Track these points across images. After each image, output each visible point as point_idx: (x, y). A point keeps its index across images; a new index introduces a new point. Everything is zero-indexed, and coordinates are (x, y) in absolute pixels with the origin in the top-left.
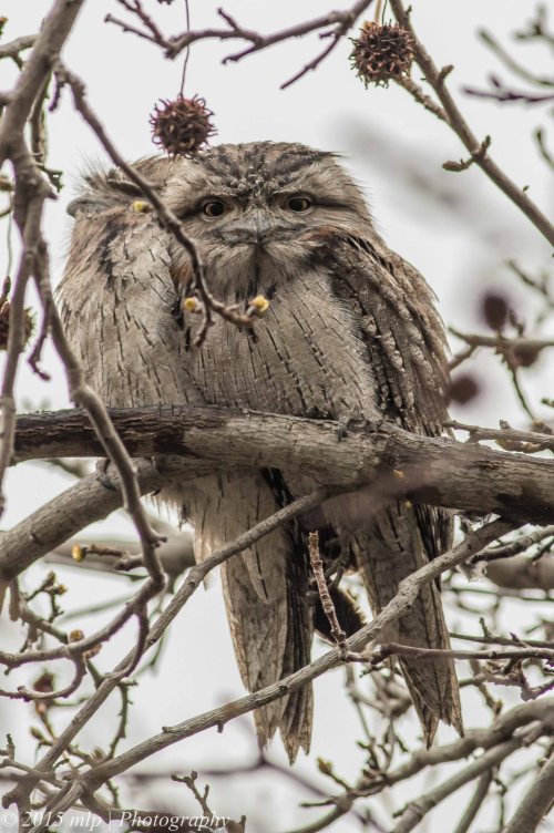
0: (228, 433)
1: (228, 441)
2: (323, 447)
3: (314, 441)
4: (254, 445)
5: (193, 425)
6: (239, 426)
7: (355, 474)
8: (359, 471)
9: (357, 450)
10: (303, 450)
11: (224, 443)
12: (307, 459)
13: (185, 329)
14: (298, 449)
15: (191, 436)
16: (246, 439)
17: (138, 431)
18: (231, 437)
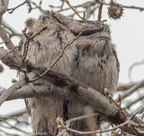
0: (88, 91)
1: (87, 93)
2: (107, 103)
3: (105, 101)
4: (92, 96)
5: (81, 85)
6: (91, 90)
7: (111, 113)
8: (113, 112)
9: (114, 107)
10: (102, 102)
11: (86, 93)
12: (103, 105)
13: (78, 62)
14: (102, 101)
15: (80, 88)
16: (92, 94)
17: (69, 82)
18: (88, 92)
